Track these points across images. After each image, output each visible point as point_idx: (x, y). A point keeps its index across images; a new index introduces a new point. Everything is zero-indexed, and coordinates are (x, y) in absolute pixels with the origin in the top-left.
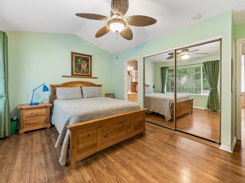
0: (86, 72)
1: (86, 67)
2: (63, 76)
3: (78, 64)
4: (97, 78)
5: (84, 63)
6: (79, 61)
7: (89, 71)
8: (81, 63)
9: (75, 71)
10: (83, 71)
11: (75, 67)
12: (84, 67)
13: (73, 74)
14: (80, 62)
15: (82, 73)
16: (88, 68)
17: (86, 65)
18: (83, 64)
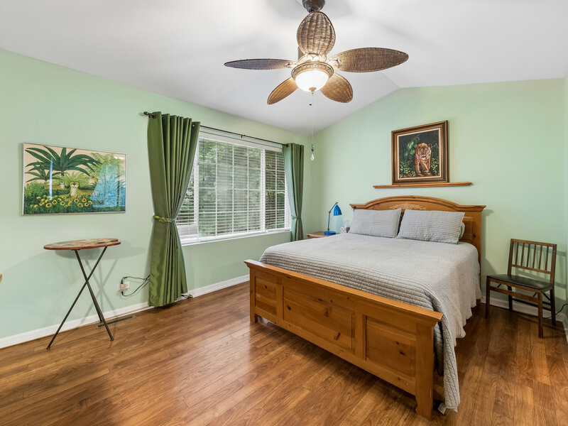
0: (431, 170)
1: (428, 157)
2: (376, 187)
3: (407, 154)
4: (469, 184)
5: (424, 148)
6: (410, 147)
7: (438, 168)
8: (414, 151)
9: (400, 173)
10: (421, 170)
11: (400, 164)
12: (424, 158)
13: (395, 181)
14: (413, 148)
15: (417, 176)
16: (437, 159)
17: (429, 151)
18: (419, 153)
